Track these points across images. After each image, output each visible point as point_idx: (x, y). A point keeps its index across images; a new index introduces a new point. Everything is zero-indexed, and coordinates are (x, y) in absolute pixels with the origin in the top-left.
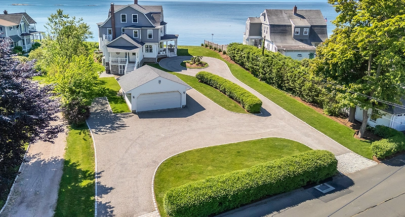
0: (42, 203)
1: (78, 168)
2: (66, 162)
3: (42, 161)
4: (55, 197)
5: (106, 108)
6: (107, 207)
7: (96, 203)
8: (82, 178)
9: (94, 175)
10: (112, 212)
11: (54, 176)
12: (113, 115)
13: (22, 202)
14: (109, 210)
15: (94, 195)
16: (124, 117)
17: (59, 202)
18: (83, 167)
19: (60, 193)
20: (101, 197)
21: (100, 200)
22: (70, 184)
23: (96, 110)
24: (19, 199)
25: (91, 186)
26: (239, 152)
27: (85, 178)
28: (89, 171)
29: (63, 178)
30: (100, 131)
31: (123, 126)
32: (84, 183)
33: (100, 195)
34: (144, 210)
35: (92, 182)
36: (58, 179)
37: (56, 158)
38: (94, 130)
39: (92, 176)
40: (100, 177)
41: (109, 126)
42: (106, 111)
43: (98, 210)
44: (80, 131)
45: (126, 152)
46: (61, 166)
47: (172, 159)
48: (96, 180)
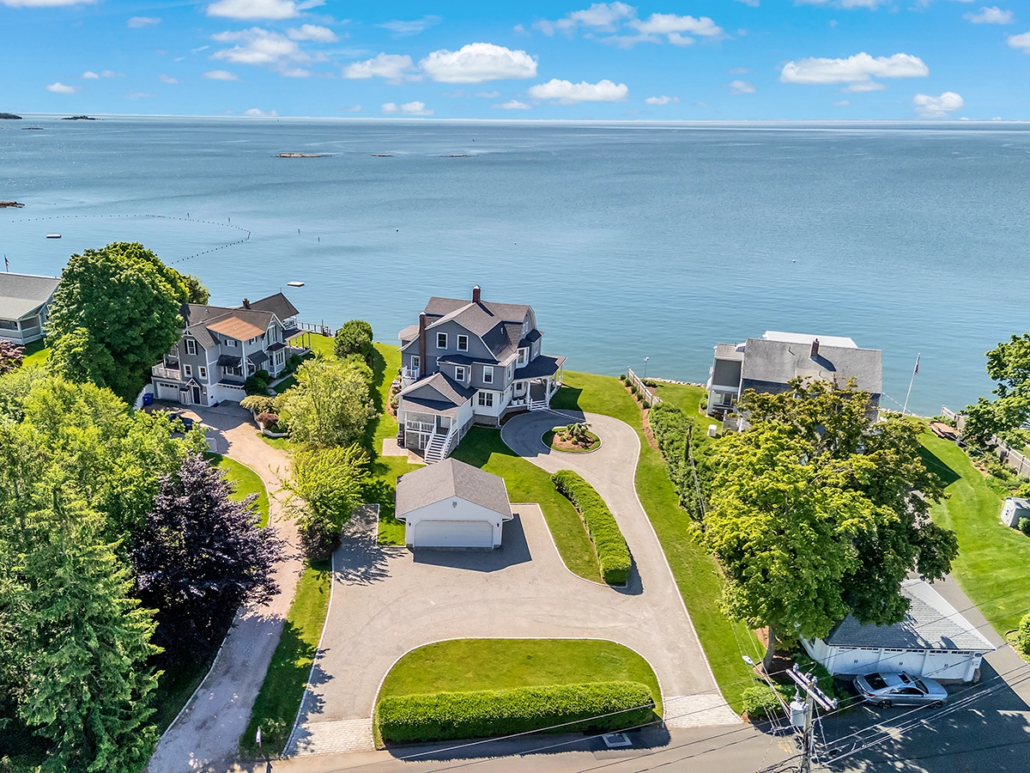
0: (249, 678)
1: (300, 637)
2: (287, 625)
3: (258, 617)
4: (263, 672)
5: (371, 531)
6: (318, 701)
7: (305, 693)
8: (300, 653)
9: (315, 653)
10: (321, 707)
11: (268, 644)
12: (376, 547)
13: (227, 672)
14: (318, 704)
15: (306, 681)
16: (390, 556)
17: (267, 682)
18: (305, 638)
19: (270, 670)
20: (315, 686)
21: (313, 689)
22: (283, 659)
23: (355, 533)
24: (224, 668)
25: (307, 668)
26: (529, 657)
27: (304, 654)
28: (310, 645)
29: (278, 650)
30: (346, 578)
31: (382, 574)
32: (301, 662)
33: (314, 683)
34: (357, 714)
35: (310, 662)
36: (272, 648)
37: (277, 615)
38: (338, 574)
39: (312, 654)
40: (321, 657)
41: (363, 570)
42: (367, 539)
43: (306, 701)
44: (319, 573)
45: (368, 623)
46: (279, 629)
47: (424, 649)
48: (316, 661)
